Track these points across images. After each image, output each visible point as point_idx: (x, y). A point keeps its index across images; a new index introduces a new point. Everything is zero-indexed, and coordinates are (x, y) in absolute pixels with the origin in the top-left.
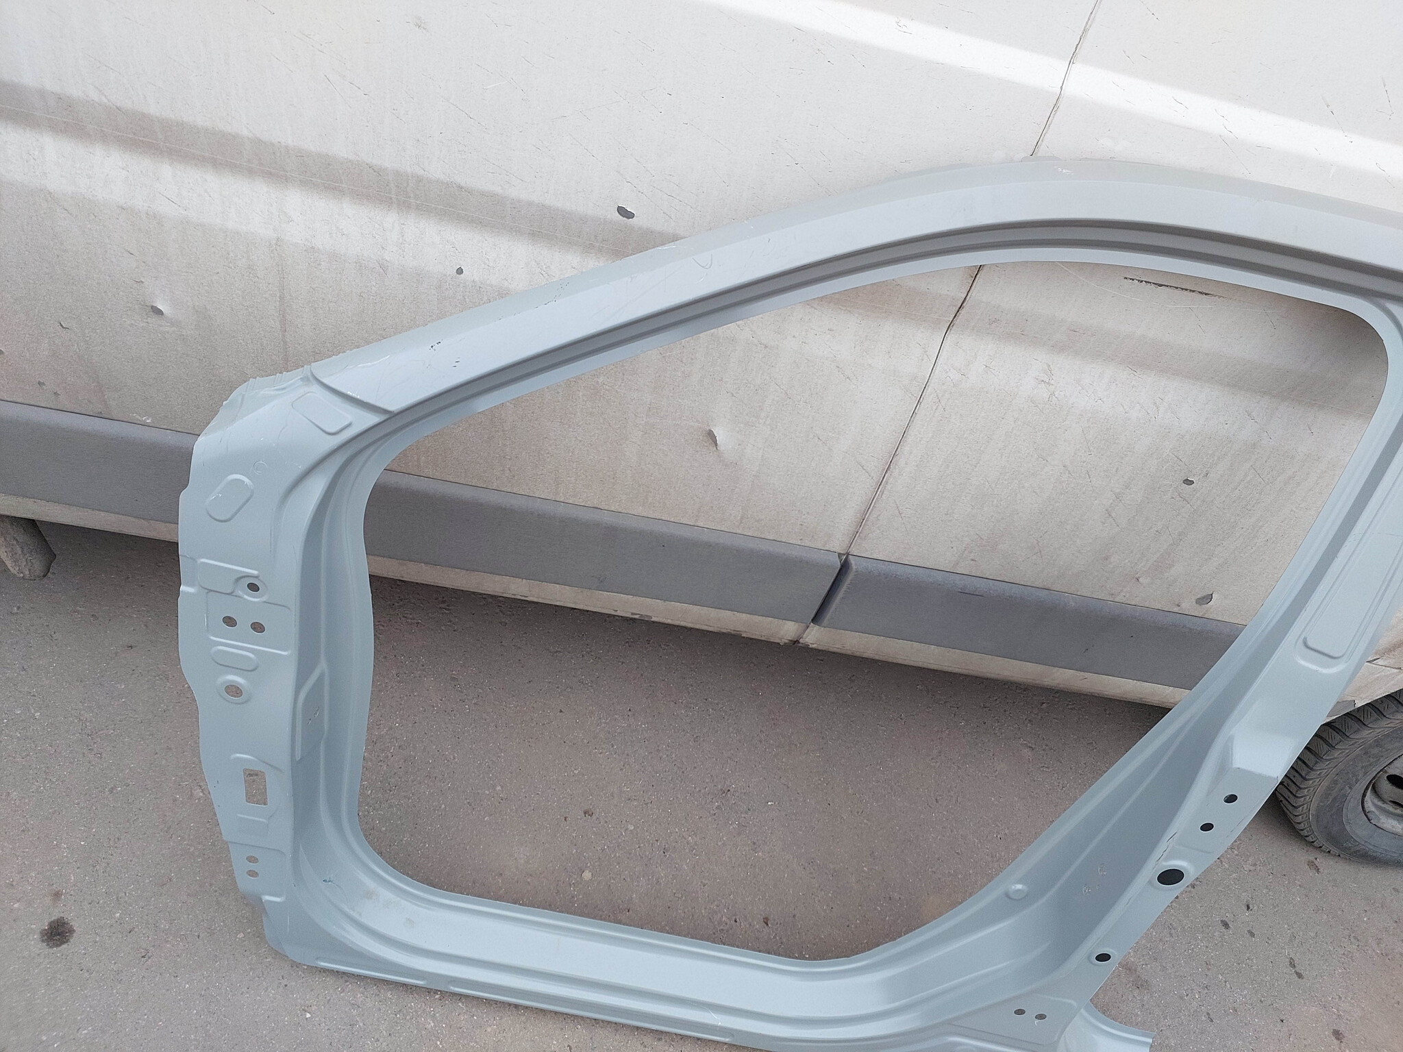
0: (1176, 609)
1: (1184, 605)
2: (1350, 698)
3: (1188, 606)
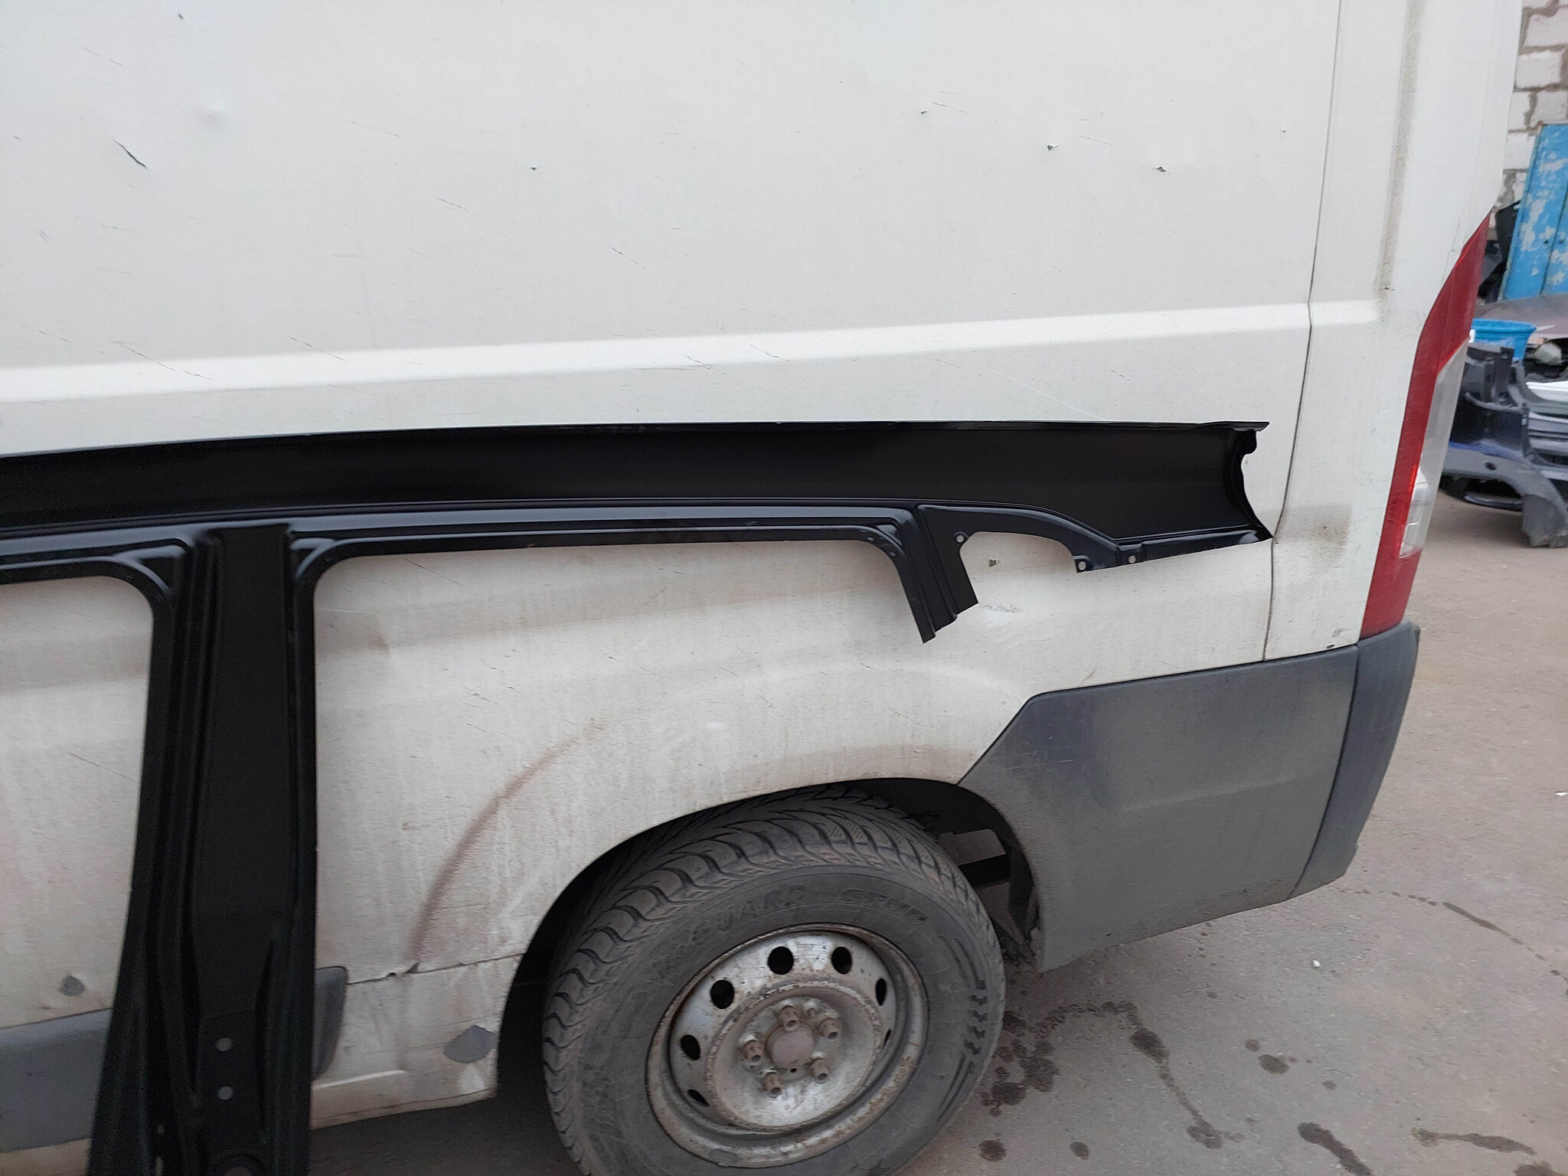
0: (50, 1015)
1: (51, 1003)
2: (466, 1026)
3: (61, 1004)
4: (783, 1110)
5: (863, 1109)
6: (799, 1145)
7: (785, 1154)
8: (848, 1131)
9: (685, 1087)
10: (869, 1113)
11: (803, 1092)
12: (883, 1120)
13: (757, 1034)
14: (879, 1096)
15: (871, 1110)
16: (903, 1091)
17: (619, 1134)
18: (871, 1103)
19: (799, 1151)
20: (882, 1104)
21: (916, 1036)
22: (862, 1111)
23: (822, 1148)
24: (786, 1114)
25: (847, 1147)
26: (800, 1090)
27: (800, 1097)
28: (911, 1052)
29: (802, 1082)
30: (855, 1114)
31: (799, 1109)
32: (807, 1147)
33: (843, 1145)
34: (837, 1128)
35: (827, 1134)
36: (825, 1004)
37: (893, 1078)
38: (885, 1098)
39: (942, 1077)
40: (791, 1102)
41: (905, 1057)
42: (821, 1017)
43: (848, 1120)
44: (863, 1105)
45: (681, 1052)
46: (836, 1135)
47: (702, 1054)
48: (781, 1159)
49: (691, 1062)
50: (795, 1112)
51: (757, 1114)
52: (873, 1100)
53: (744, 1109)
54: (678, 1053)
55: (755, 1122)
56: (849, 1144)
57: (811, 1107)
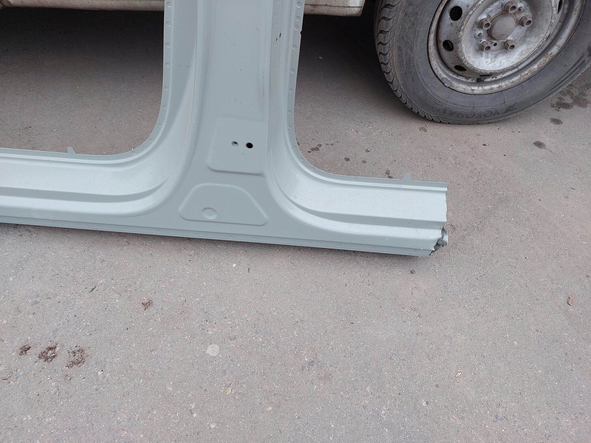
4: (485, 62)
5: (516, 77)
6: (480, 88)
7: (473, 90)
8: (505, 86)
9: (443, 38)
10: (518, 80)
11: (496, 56)
12: (524, 84)
13: (489, 16)
14: (526, 72)
15: (520, 78)
16: (541, 70)
17: (412, 49)
18: (521, 75)
19: (479, 90)
20: (526, 77)
21: (561, 42)
22: (515, 79)
23: (490, 92)
24: (486, 65)
25: (503, 93)
26: (494, 56)
27: (494, 59)
28: (555, 50)
29: (496, 53)
30: (511, 80)
31: (492, 64)
32: (483, 89)
33: (501, 91)
34: (500, 84)
35: (495, 86)
36: (528, 7)
37: (538, 63)
38: (529, 74)
39: (566, 65)
40: (489, 60)
41: (549, 53)
42: (523, 15)
43: (507, 82)
44: (516, 76)
45: (449, 17)
46: (499, 87)
47: (462, 16)
48: (470, 92)
49: (453, 22)
50: (490, 65)
51: (474, 60)
52: (523, 74)
53: (469, 55)
54: (447, 16)
55: (471, 63)
56: (503, 92)
57: (498, 65)
